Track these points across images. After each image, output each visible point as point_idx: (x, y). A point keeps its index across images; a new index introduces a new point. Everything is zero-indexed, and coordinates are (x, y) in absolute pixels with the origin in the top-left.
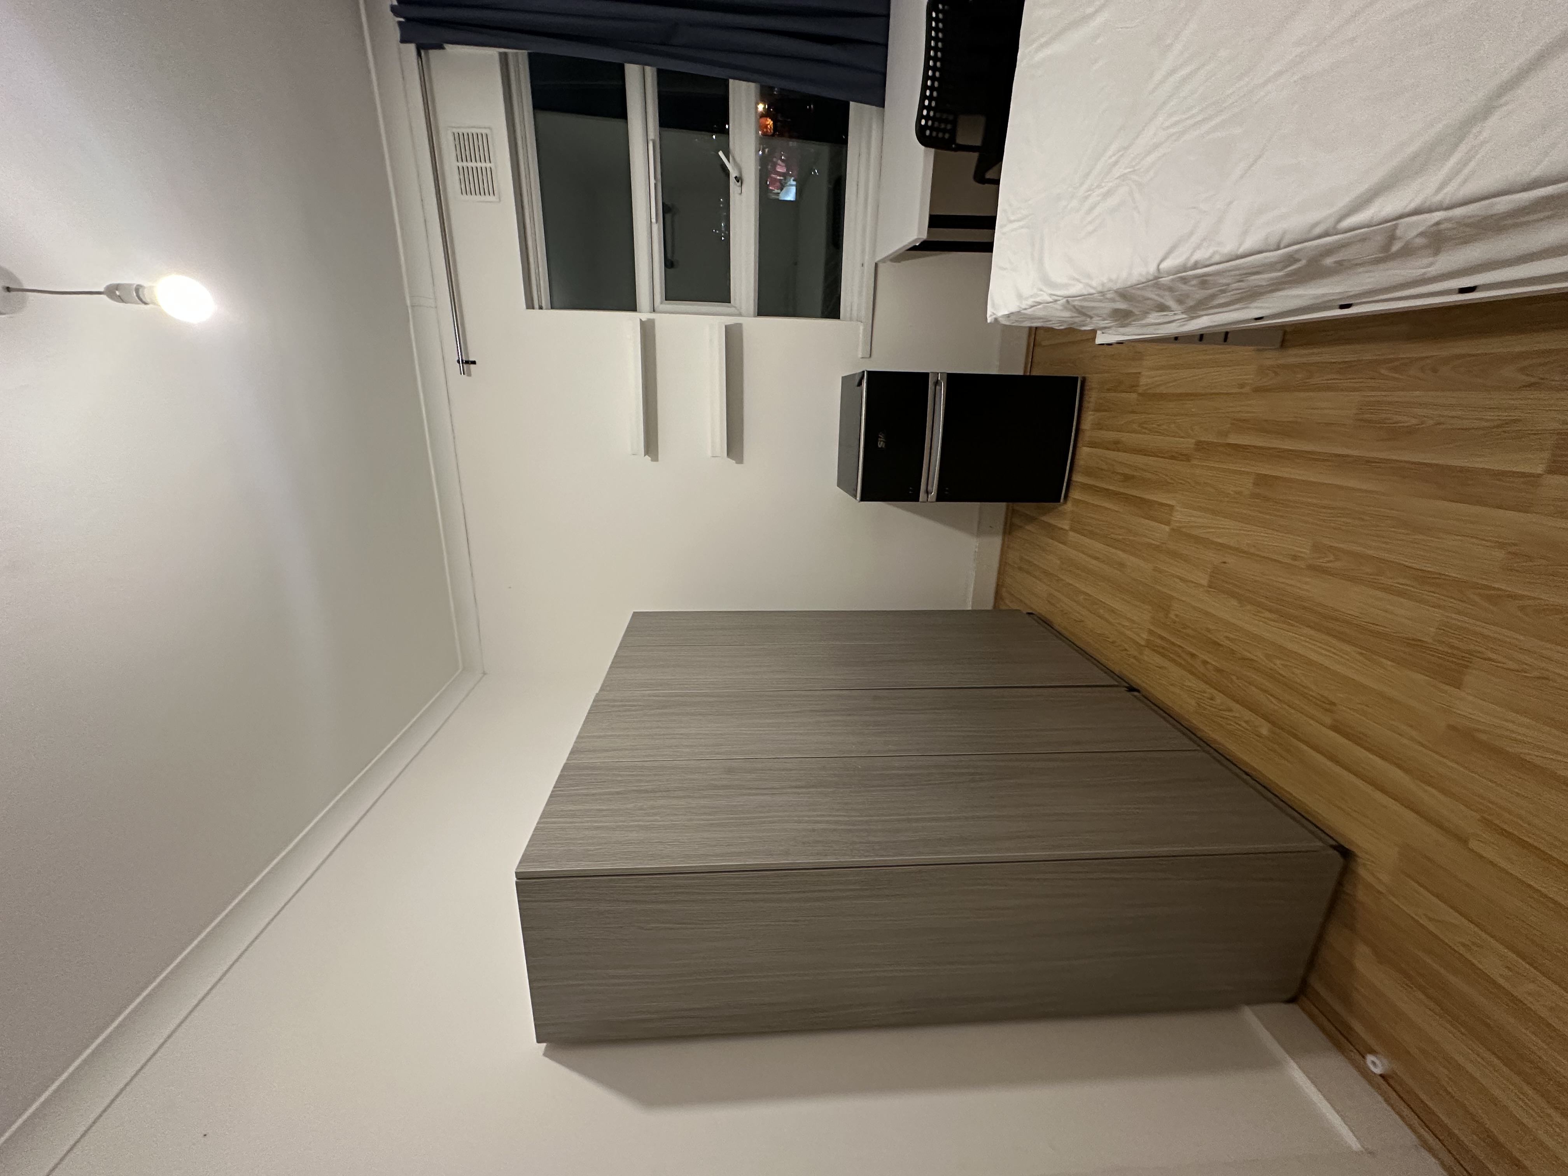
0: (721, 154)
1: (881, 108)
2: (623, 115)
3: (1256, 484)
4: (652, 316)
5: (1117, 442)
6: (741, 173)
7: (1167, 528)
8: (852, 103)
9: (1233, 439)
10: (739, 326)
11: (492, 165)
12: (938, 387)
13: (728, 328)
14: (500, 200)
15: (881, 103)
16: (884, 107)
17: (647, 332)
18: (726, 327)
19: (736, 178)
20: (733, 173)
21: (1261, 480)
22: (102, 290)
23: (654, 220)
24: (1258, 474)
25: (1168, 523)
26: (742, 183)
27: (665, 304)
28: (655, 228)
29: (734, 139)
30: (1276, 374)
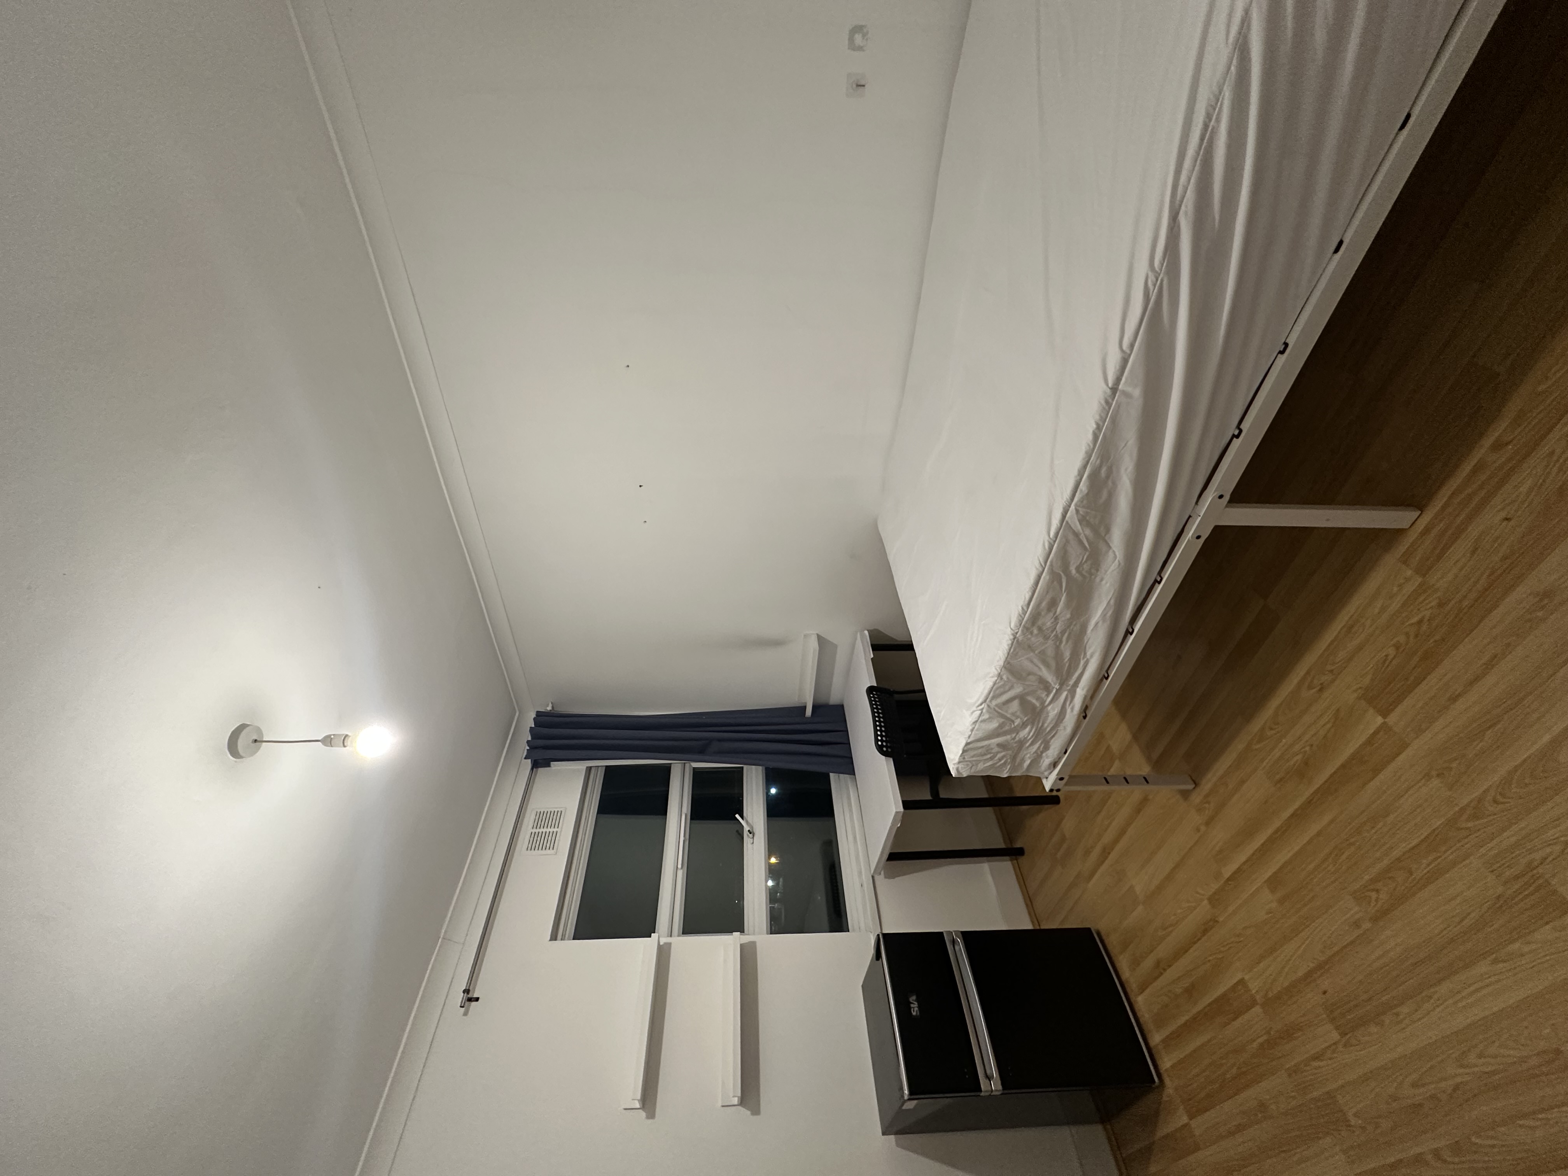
0: (737, 816)
1: (852, 776)
2: (662, 811)
3: (1273, 891)
4: (669, 940)
5: (1158, 963)
6: (752, 828)
7: (1257, 1009)
8: (831, 775)
9: (1228, 871)
10: (753, 944)
11: (559, 830)
12: (957, 948)
13: (742, 947)
14: (556, 853)
15: (852, 772)
16: (854, 774)
17: (663, 954)
18: (741, 945)
19: (749, 831)
20: (746, 828)
21: (1273, 883)
22: (320, 739)
23: (680, 866)
24: (1265, 882)
25: (1254, 1003)
26: (753, 836)
27: (683, 936)
28: (680, 873)
29: (747, 810)
30: (1209, 803)
